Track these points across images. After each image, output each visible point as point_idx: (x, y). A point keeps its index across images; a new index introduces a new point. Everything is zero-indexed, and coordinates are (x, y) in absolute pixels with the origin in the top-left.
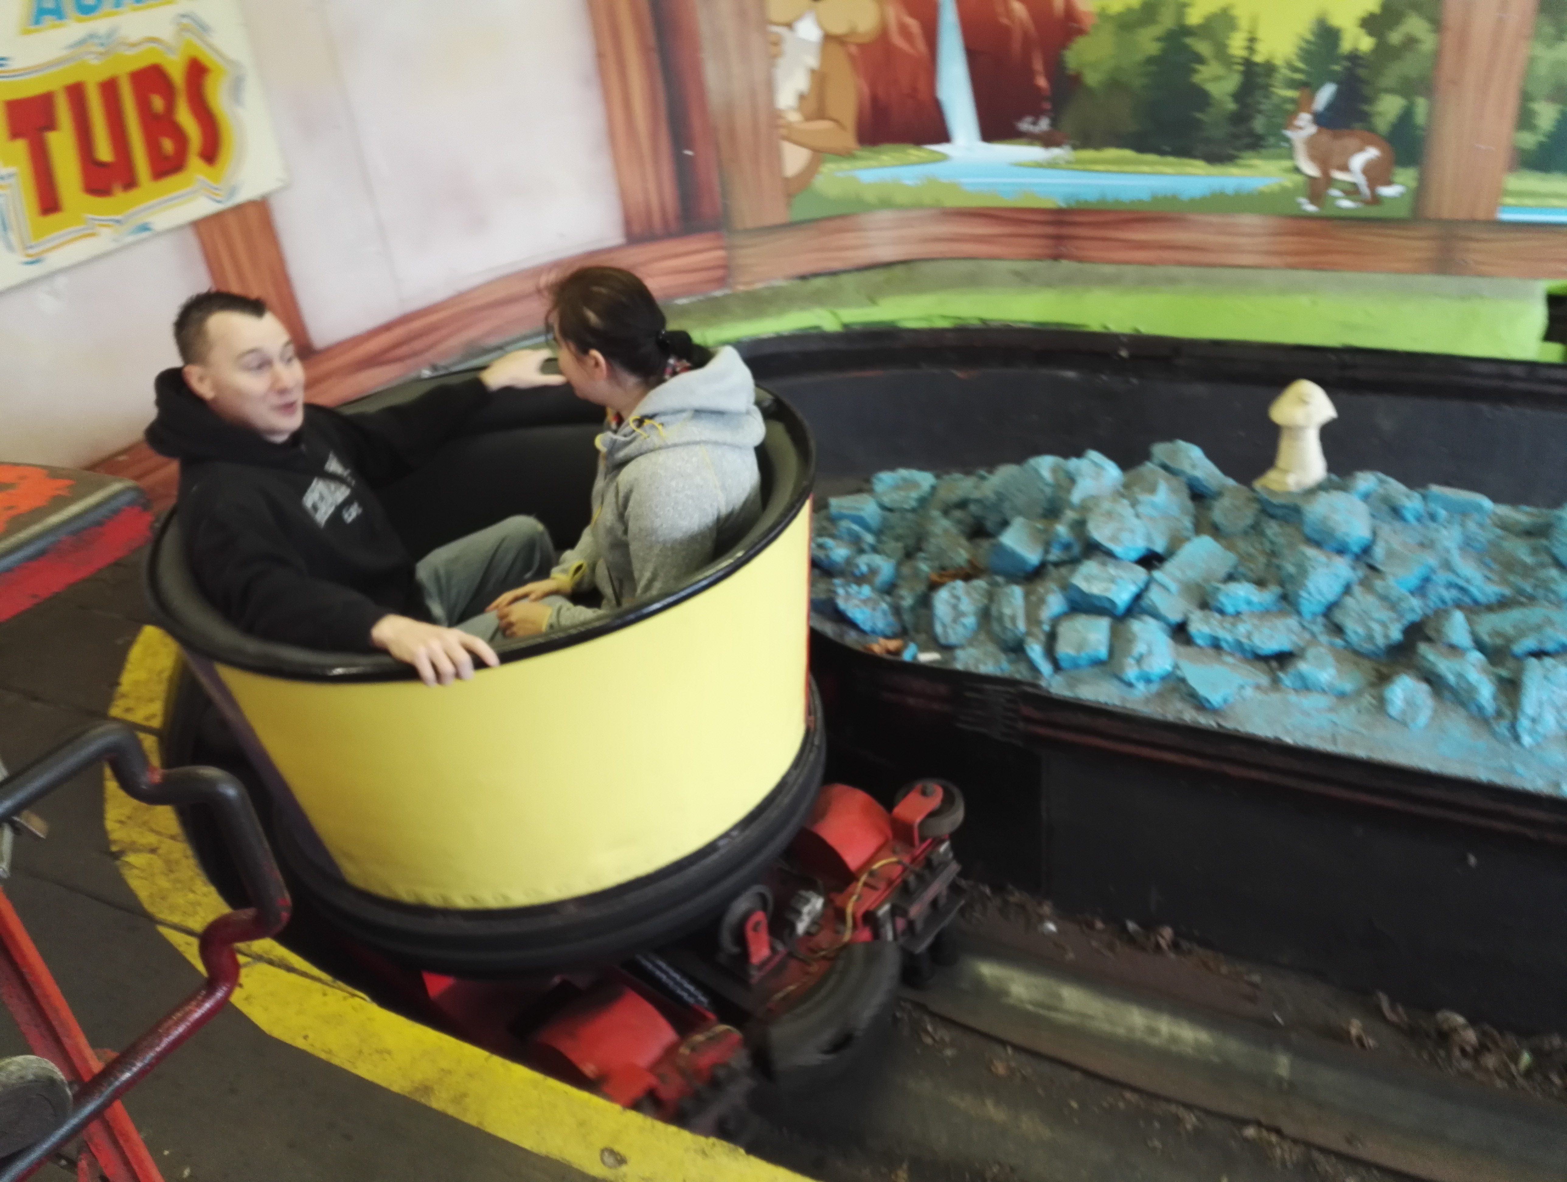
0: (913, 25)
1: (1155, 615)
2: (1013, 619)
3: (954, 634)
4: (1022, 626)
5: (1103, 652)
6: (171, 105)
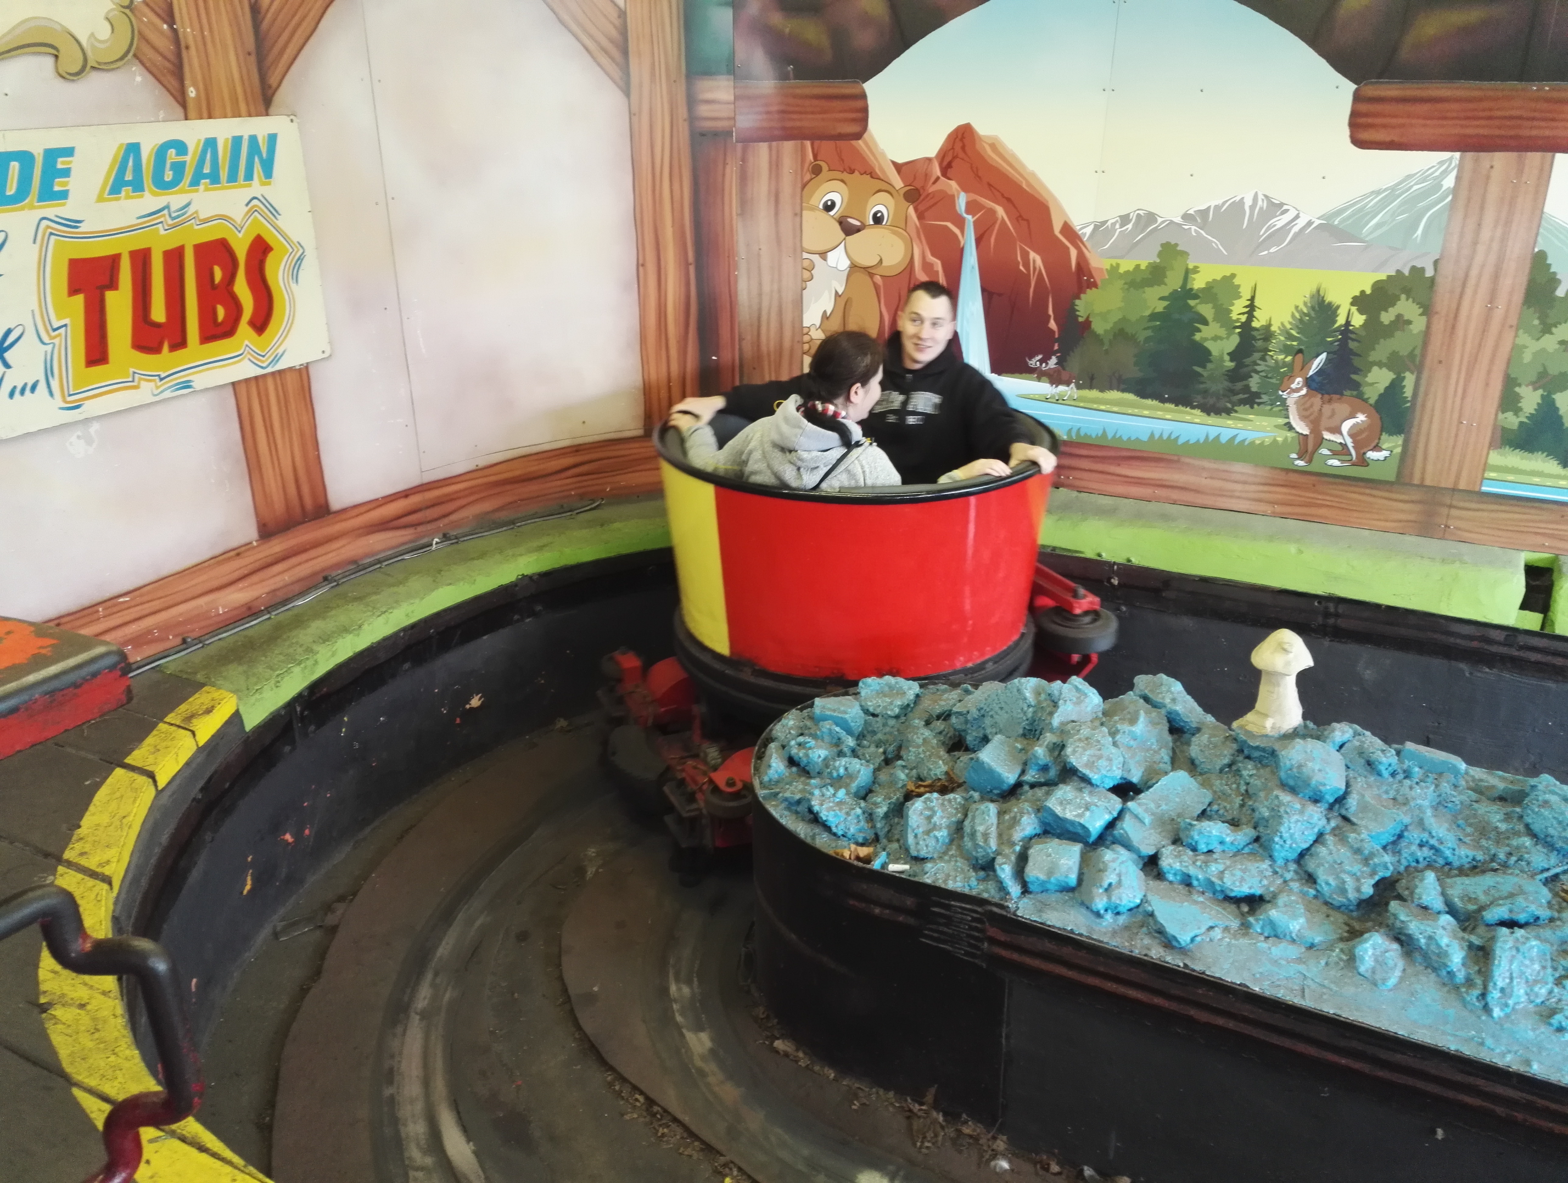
0: (937, 263)
1: (1127, 845)
2: (986, 836)
3: (925, 847)
4: (993, 844)
5: (1073, 879)
6: (231, 277)
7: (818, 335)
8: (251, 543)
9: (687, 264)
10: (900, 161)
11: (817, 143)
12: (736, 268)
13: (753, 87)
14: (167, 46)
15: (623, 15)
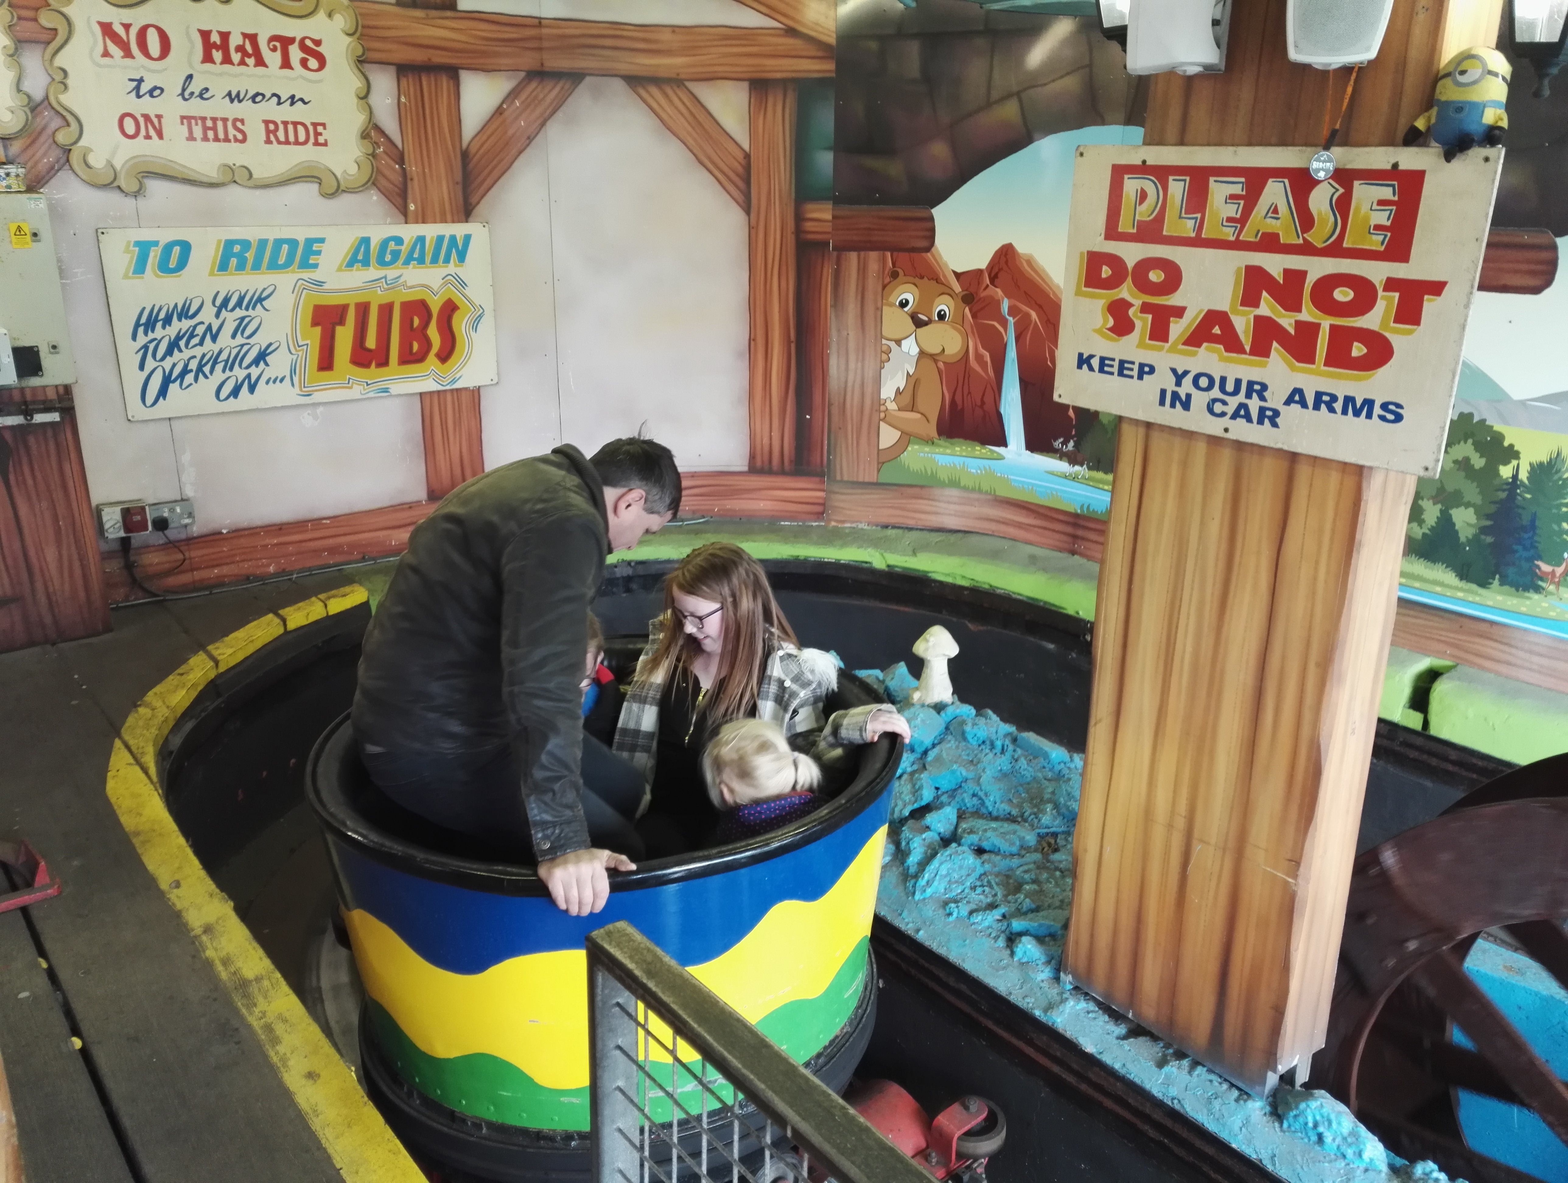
0: (987, 356)
6: (426, 324)
7: (892, 406)
8: (419, 502)
9: (789, 342)
10: (959, 270)
11: (895, 254)
12: (828, 347)
13: (846, 210)
14: (397, 179)
15: (747, 156)
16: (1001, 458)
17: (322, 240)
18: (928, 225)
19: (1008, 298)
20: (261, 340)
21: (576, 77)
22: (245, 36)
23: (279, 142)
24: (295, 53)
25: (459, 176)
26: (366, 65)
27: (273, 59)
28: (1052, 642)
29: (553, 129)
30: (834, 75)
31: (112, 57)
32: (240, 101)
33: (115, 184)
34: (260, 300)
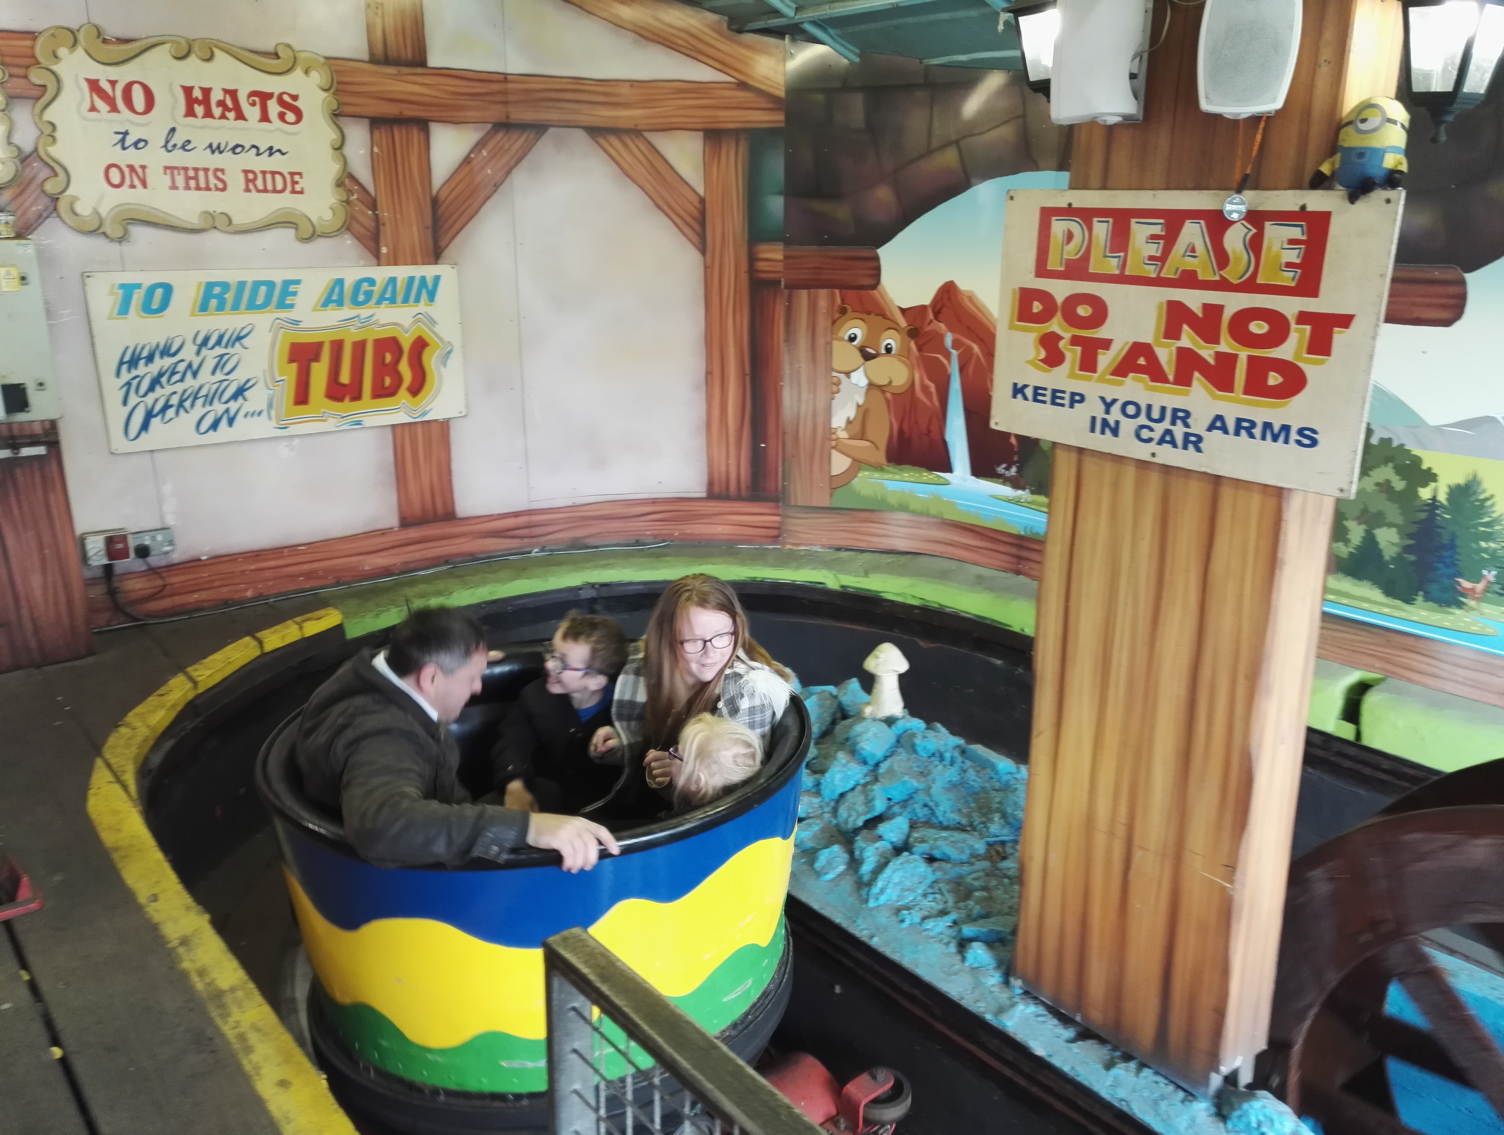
0: (932, 387)
6: (397, 360)
7: (843, 435)
8: (392, 528)
9: (744, 375)
10: (904, 307)
11: (844, 291)
12: (782, 380)
13: (797, 250)
14: (370, 224)
15: (702, 201)
16: (947, 483)
17: (298, 282)
18: (873, 264)
19: (952, 330)
20: (239, 377)
21: (540, 129)
22: (226, 91)
23: (259, 191)
24: (274, 108)
25: (429, 221)
26: (342, 119)
27: (253, 113)
28: (999, 659)
29: (519, 178)
30: (783, 125)
31: (98, 111)
32: (221, 152)
33: (101, 231)
34: (239, 338)
